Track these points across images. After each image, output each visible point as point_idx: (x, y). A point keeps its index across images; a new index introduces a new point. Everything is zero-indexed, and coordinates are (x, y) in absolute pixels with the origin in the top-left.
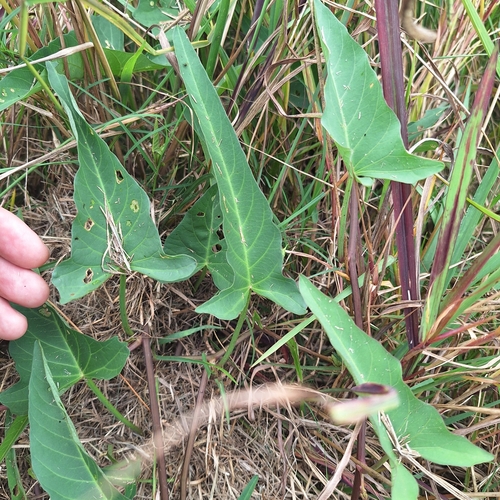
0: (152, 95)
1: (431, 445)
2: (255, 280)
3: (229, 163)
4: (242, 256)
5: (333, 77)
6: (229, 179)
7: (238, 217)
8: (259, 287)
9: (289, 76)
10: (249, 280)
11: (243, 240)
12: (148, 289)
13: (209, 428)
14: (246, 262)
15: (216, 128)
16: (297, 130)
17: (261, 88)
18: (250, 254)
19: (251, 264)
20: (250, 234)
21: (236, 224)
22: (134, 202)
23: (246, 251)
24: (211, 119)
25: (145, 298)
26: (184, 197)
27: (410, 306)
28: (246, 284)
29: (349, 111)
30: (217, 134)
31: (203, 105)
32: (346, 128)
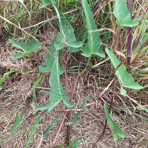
0: (74, 7)
1: (130, 85)
2: (93, 51)
3: (90, 23)
4: (91, 45)
5: (116, 4)
6: (90, 27)
7: (91, 36)
8: (94, 53)
9: (105, 5)
10: (92, 51)
11: (92, 41)
12: (67, 55)
13: (78, 89)
14: (92, 47)
15: (88, 15)
16: (105, 19)
17: (98, 8)
18: (93, 45)
19: (93, 47)
20: (93, 40)
21: (90, 37)
22: (69, 30)
23: (92, 44)
24: (87, 13)
25: (66, 57)
26: (77, 33)
27: (129, 56)
28: (91, 52)
29: (119, 11)
30: (88, 16)
31: (86, 9)
32: (118, 15)
